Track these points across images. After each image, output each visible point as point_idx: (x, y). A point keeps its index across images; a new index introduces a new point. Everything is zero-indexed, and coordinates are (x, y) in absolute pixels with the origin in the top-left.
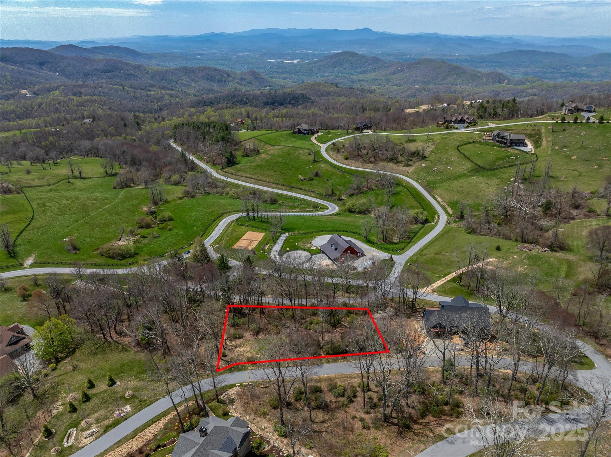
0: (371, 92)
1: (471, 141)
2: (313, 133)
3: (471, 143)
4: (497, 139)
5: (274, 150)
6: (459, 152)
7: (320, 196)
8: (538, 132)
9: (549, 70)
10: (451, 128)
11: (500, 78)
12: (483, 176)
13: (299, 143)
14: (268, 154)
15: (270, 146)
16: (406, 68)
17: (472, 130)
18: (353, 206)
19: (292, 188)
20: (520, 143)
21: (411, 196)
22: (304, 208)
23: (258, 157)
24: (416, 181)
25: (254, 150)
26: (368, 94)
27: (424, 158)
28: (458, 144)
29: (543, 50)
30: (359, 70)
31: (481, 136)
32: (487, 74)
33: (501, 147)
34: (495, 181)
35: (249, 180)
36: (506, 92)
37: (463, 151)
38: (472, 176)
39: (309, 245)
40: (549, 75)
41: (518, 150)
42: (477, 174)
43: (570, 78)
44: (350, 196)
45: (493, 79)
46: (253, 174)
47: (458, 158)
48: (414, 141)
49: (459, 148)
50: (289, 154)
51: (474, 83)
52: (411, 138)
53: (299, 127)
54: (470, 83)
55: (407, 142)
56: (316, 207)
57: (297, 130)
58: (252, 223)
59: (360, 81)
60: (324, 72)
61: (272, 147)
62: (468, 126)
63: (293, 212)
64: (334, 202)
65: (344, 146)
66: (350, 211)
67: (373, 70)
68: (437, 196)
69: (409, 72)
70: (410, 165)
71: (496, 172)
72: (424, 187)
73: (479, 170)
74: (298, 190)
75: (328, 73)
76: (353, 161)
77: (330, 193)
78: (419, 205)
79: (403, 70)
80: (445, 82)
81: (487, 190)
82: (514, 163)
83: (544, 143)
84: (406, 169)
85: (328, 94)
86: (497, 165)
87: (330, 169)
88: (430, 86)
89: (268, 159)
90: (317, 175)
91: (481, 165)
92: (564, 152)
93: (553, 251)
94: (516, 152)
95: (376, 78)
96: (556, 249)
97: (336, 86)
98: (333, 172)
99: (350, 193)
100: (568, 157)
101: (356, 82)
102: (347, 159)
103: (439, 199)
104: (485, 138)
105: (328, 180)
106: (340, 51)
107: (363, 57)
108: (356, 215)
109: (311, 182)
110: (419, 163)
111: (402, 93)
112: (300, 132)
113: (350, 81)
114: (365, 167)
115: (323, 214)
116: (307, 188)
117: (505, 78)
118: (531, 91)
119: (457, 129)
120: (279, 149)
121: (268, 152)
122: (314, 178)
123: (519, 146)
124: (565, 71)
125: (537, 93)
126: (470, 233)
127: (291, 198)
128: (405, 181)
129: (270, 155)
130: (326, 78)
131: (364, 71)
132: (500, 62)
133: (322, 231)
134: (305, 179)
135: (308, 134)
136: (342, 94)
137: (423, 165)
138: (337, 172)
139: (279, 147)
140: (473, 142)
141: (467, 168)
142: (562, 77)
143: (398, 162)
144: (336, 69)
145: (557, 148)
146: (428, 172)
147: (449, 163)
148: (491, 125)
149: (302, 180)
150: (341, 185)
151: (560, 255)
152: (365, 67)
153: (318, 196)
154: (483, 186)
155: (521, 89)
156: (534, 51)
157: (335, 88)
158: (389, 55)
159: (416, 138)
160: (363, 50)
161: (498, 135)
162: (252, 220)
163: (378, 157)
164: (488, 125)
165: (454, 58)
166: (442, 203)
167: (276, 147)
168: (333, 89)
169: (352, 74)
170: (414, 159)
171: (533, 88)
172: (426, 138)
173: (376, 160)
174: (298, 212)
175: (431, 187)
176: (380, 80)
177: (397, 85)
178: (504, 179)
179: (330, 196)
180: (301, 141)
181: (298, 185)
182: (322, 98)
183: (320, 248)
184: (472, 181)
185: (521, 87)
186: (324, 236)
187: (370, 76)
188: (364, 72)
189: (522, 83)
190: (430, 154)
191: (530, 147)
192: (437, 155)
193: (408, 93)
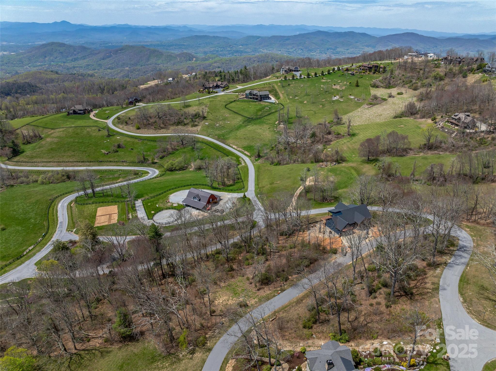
0: (92, 76)
1: (233, 100)
2: (89, 112)
3: (233, 102)
4: (250, 96)
5: (58, 133)
6: (228, 110)
7: (133, 163)
8: (273, 88)
9: (220, 49)
10: (212, 92)
11: (190, 57)
12: (255, 124)
13: (80, 123)
14: (53, 137)
15: (50, 130)
16: (113, 54)
17: (229, 92)
18: (172, 165)
19: (101, 163)
20: (267, 97)
21: (212, 149)
22: (125, 177)
23: (43, 142)
24: (208, 136)
25: (35, 136)
26: (89, 78)
27: (204, 118)
28: (225, 104)
29: (211, 35)
30: (70, 58)
31: (237, 96)
32: (179, 54)
33: (255, 102)
34: (266, 127)
35: (49, 164)
36: (199, 67)
37: (231, 109)
38: (247, 125)
39: (169, 204)
40: (220, 52)
41: (267, 102)
42: (250, 124)
43: (235, 54)
44: (161, 158)
45: (184, 58)
46: (51, 158)
47: (230, 114)
48: (188, 106)
49: (227, 107)
50: (77, 134)
51: (172, 62)
52: (186, 104)
53: (73, 108)
54: (168, 62)
55: (184, 108)
56: (137, 174)
57: (72, 112)
58: (93, 200)
59: (74, 67)
60: (35, 62)
61: (53, 131)
62: (224, 90)
63: (117, 183)
64: (149, 166)
65: (129, 118)
66: (171, 170)
67: (84, 58)
68: (231, 145)
69: (116, 57)
70: (196, 125)
71: (262, 119)
72: (217, 139)
73: (249, 120)
74: (108, 163)
75: (40, 62)
76: (146, 130)
77: (142, 159)
78: (222, 154)
79: (111, 56)
80: (149, 63)
81: (264, 134)
82: (271, 112)
83: (281, 95)
84: (195, 128)
85: (52, 81)
86: (260, 115)
87: (128, 139)
88: (139, 67)
89: (56, 142)
90: (119, 146)
91: (248, 116)
92: (297, 99)
93: (339, 163)
94: (267, 104)
95: (88, 64)
96: (340, 161)
97: (57, 73)
98: (133, 142)
99: (161, 156)
100: (302, 102)
101: (71, 68)
102: (139, 128)
103: (235, 147)
104: (241, 97)
105: (132, 149)
106: (44, 42)
107: (70, 46)
108: (177, 172)
109: (117, 154)
110: (203, 122)
111: (117, 74)
112: (75, 112)
113: (65, 68)
114: (159, 133)
115: (149, 178)
116: (116, 160)
117: (193, 57)
118: (215, 65)
119: (217, 92)
120: (63, 131)
121: (52, 136)
122: (118, 149)
123: (266, 99)
124: (229, 49)
125: (220, 66)
126: (277, 165)
127: (106, 171)
128: (200, 138)
129: (56, 138)
130: (40, 67)
131: (75, 58)
132: (184, 45)
133: (170, 190)
134: (110, 152)
135: (85, 113)
136: (65, 79)
137: (207, 124)
138: (137, 141)
139: (61, 130)
140: (235, 101)
141: (241, 121)
142: (229, 54)
143: (185, 125)
144: (46, 59)
145: (291, 97)
146: (213, 128)
147: (225, 119)
148: (240, 87)
149: (107, 154)
150: (147, 152)
151: (344, 164)
152: (75, 55)
153: (131, 164)
154: (259, 131)
155: (209, 64)
156: (206, 36)
157: (58, 75)
158: (93, 44)
159: (190, 104)
160: (67, 41)
161: (250, 94)
162: (91, 197)
163: (167, 123)
164: (237, 88)
165: (149, 44)
166: (238, 149)
167: (58, 130)
168: (54, 76)
169: (64, 62)
170: (197, 120)
171: (216, 62)
172: (198, 102)
173: (165, 125)
174: (122, 182)
175: (222, 139)
176: (93, 65)
177: (109, 68)
178: (271, 124)
179: (142, 162)
180: (81, 121)
181: (106, 159)
182: (48, 85)
183: (182, 203)
184: (249, 129)
185: (207, 62)
186: (175, 193)
187: (83, 62)
188: (76, 60)
189: (206, 60)
190: (207, 114)
191: (273, 99)
192: (213, 114)
193: (122, 74)
